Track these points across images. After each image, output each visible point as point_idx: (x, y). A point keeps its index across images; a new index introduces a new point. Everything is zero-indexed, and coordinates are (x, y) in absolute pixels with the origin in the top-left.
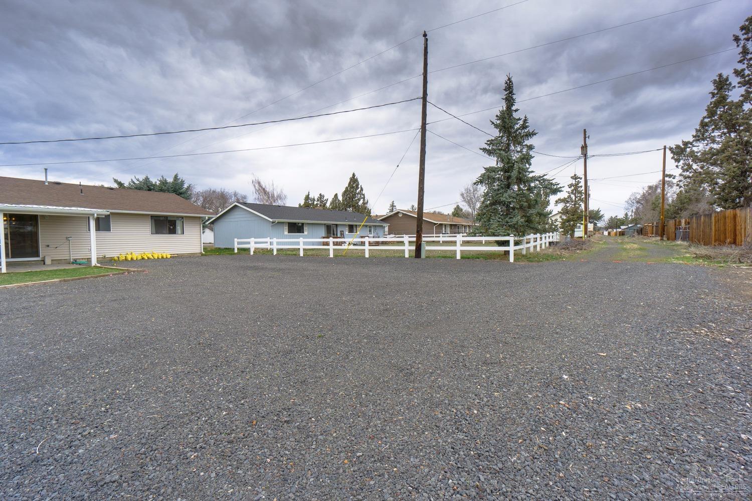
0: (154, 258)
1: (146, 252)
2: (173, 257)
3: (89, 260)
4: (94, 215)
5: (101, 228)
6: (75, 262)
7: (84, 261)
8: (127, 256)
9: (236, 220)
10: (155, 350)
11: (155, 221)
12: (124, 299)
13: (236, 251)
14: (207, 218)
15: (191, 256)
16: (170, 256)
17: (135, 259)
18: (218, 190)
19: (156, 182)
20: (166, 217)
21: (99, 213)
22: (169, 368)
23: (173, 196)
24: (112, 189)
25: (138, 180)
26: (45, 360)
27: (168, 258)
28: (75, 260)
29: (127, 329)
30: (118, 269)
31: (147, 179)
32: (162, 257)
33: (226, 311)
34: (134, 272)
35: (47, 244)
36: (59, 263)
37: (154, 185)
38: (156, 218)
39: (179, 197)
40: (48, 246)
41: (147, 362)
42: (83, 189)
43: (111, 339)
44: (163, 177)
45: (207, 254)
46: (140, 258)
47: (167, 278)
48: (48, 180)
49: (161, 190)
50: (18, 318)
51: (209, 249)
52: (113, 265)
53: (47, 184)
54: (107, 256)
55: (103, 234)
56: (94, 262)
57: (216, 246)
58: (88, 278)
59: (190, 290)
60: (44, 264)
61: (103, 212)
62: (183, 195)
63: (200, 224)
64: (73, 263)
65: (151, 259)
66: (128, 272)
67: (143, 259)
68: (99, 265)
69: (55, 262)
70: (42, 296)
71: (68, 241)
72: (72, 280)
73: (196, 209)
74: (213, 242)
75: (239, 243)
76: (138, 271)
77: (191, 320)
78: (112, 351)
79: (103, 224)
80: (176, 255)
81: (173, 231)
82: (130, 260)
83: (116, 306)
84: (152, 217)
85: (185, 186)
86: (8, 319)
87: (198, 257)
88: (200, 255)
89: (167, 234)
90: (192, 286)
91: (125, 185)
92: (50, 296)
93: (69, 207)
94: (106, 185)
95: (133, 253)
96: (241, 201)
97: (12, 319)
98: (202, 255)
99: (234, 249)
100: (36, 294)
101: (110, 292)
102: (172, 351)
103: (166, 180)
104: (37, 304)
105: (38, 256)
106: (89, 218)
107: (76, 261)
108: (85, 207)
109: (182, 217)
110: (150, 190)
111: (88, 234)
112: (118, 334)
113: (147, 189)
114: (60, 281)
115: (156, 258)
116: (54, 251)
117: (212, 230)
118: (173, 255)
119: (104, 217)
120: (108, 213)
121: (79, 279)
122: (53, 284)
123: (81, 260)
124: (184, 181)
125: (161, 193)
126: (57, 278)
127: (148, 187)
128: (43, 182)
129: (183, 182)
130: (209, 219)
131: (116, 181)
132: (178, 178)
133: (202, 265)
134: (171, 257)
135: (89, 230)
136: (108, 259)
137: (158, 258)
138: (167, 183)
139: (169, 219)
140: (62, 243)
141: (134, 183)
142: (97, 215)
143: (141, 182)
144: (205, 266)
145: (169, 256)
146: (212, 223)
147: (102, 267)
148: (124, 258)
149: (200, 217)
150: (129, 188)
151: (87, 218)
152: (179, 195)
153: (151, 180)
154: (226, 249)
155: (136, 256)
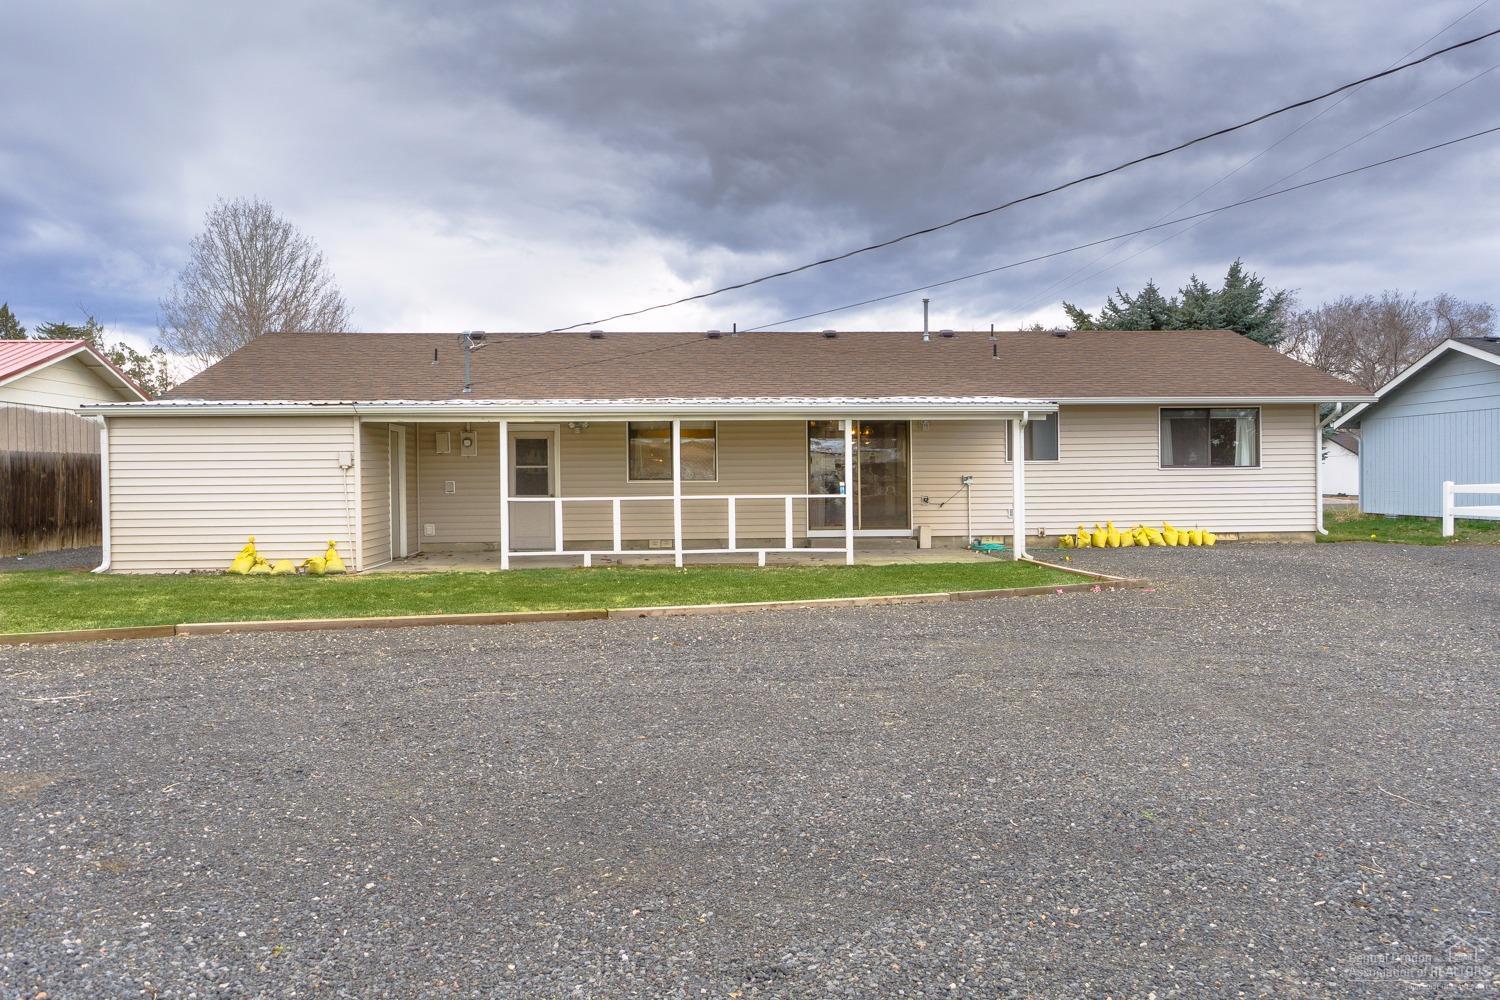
0: (1168, 546)
1: (1144, 524)
2: (1225, 542)
3: (1008, 540)
4: (1020, 414)
5: (1035, 449)
6: (977, 545)
7: (995, 542)
8: (1097, 532)
9: (1453, 407)
10: (1201, 879)
11: (1173, 422)
12: (1098, 673)
13: (1448, 530)
14: (1339, 406)
15: (1281, 542)
16: (1216, 537)
17: (1116, 545)
18: (1378, 300)
19: (1174, 300)
20: (1206, 410)
21: (1034, 409)
22: (1256, 966)
23: (1226, 337)
24: (1061, 335)
25: (1126, 300)
26: (934, 826)
27: (1209, 547)
28: (978, 539)
29: (1114, 777)
30: (1076, 574)
31: (1151, 291)
32: (1191, 543)
33: (1445, 782)
34: (1117, 585)
35: (925, 494)
36: (946, 546)
37: (1169, 309)
38: (1177, 416)
39: (1243, 339)
40: (926, 500)
41: (1183, 919)
42: (997, 343)
43: (1076, 803)
44: (1195, 281)
45: (1334, 536)
46: (1128, 541)
47: (1213, 617)
48: (930, 330)
49: (1191, 324)
50: (877, 689)
51: (1341, 519)
52: (1062, 561)
53: (927, 339)
54: (1047, 533)
55: (1042, 466)
56: (1019, 551)
57: (1368, 509)
58: (1007, 594)
59: (1291, 669)
60: (918, 547)
61: (1043, 404)
62: (1254, 333)
63: (1315, 430)
64: (973, 548)
65: (1157, 545)
66: (1103, 587)
67: (1137, 544)
68: (1030, 558)
69: (938, 543)
70: (918, 636)
71: (965, 489)
72: (976, 597)
73: (1298, 377)
74: (1355, 491)
75: (1461, 499)
76: (1126, 584)
77: (1310, 790)
78: (1084, 846)
79: (1042, 440)
80: (1233, 538)
81: (1223, 456)
82: (1102, 545)
83: (1082, 694)
84: (1167, 411)
85: (1264, 300)
86: (863, 689)
87: (1305, 546)
88: (1311, 539)
89: (1205, 465)
90: (1298, 656)
91: (1093, 320)
92: (934, 637)
93: (969, 396)
94: (1048, 326)
95: (1113, 525)
96: (1468, 332)
97: (867, 691)
98: (1320, 539)
99: (1440, 520)
100: (907, 627)
101: (1063, 646)
102: (1258, 902)
103: (1203, 289)
104: (910, 657)
105: (907, 526)
106: (1010, 423)
107: (979, 543)
108: (1002, 395)
109: (1255, 410)
110: (1157, 326)
111: (1009, 468)
112: (1092, 790)
113: (1151, 323)
114: (951, 598)
115: (1174, 544)
116: (938, 514)
117: (1353, 448)
118: (1222, 538)
119: (1045, 418)
120: (1055, 408)
121: (989, 596)
122: (937, 605)
123: (991, 542)
124: (1260, 284)
125: (1190, 333)
126: (945, 588)
127: (1152, 317)
128: (920, 335)
129: (1256, 287)
130: (1346, 408)
131: (1070, 310)
132: (1241, 275)
133: (1325, 580)
134: (1217, 542)
135: (1010, 458)
136: (1051, 539)
137: (1179, 544)
138: (1206, 298)
139: (1216, 415)
140: (951, 494)
141: (1115, 309)
142: (1030, 414)
143: (1132, 305)
144: (1335, 581)
145: (1211, 540)
146: (1356, 423)
147: (1038, 565)
148: (1088, 540)
149: (1314, 406)
150: (1102, 327)
151: (1004, 423)
152: (1242, 333)
153: (1161, 294)
154: (1407, 518)
155: (1121, 535)
